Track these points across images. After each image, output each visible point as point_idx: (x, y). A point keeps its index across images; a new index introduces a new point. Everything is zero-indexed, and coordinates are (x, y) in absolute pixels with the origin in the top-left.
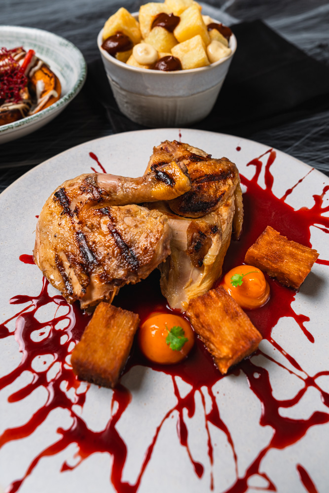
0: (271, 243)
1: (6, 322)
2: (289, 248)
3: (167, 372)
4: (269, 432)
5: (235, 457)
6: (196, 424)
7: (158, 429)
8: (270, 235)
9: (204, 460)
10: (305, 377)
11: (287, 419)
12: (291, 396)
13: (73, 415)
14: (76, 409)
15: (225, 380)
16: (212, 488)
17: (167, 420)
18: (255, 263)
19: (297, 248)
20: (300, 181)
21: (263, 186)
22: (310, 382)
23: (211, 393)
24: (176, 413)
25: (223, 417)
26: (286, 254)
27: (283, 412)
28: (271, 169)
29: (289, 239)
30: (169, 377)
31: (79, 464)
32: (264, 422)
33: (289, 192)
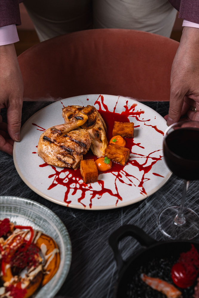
0: (118, 126)
1: (53, 182)
2: (124, 125)
3: (109, 172)
4: (143, 171)
5: (137, 179)
6: (124, 178)
7: (115, 183)
8: (117, 124)
9: (130, 183)
10: (146, 157)
11: (146, 167)
12: (145, 162)
13: (91, 191)
14: (91, 189)
15: (126, 167)
16: (135, 186)
17: (116, 181)
18: (117, 134)
19: (127, 124)
20: (117, 103)
21: (105, 110)
22: (148, 157)
23: (123, 171)
24: (117, 179)
25: (130, 174)
26: (125, 127)
27: (144, 166)
28: (104, 103)
29: (123, 122)
30: (110, 173)
31: (101, 197)
32: (140, 170)
33: (115, 108)
